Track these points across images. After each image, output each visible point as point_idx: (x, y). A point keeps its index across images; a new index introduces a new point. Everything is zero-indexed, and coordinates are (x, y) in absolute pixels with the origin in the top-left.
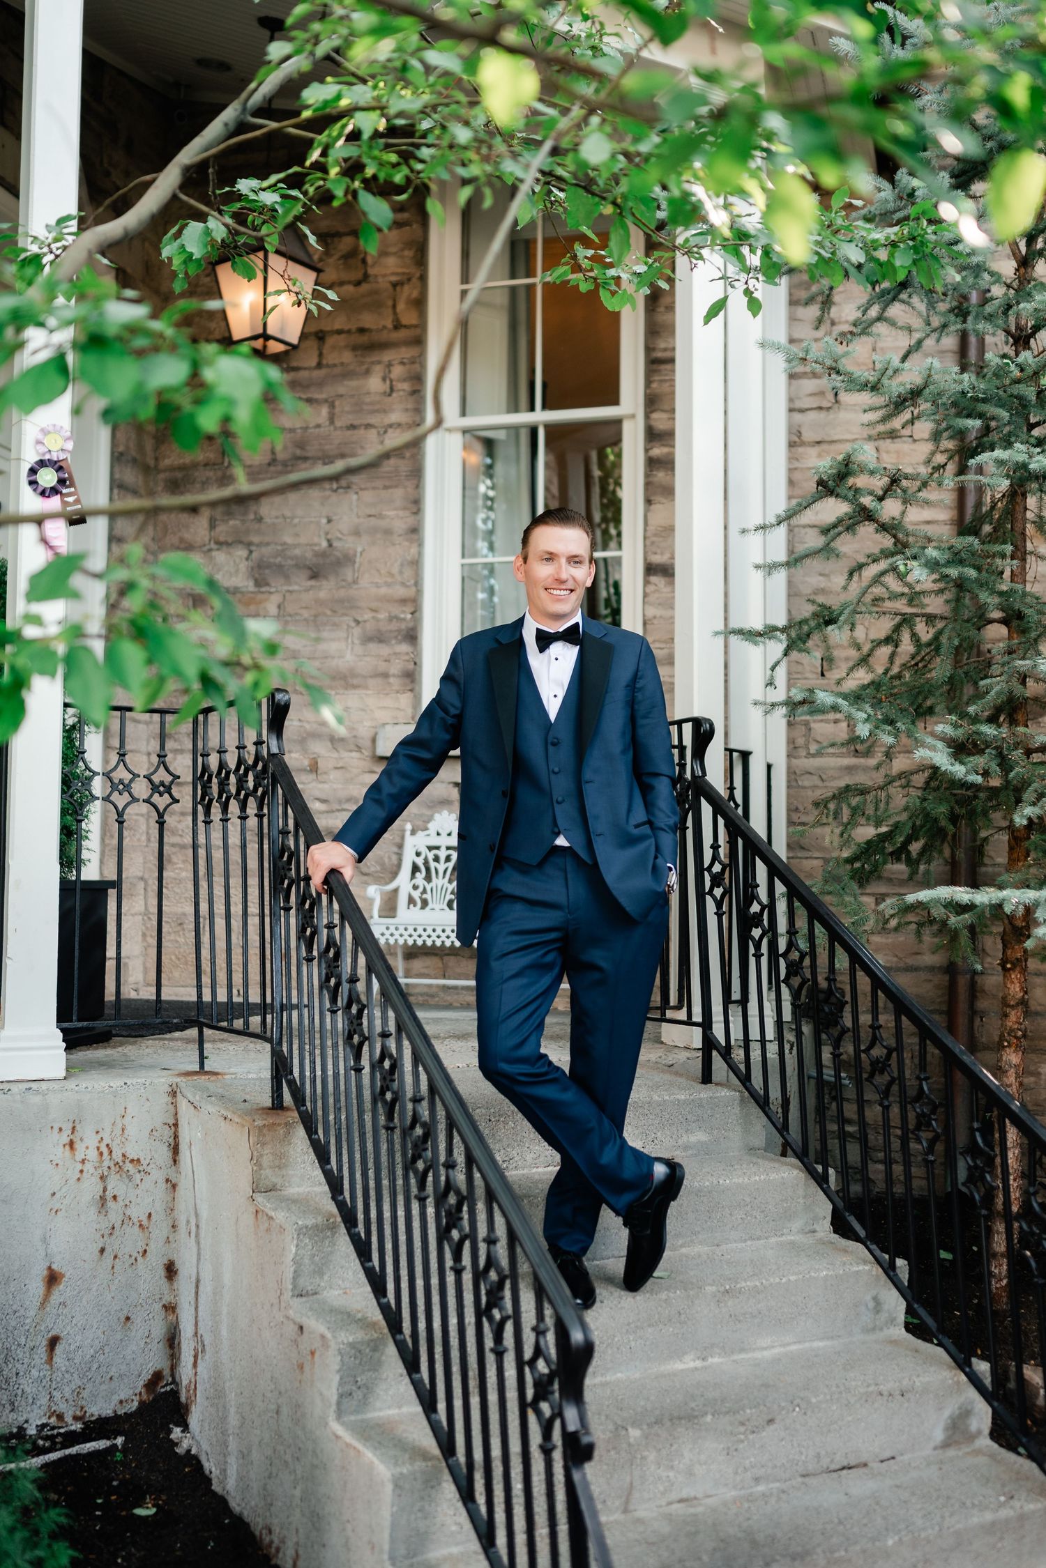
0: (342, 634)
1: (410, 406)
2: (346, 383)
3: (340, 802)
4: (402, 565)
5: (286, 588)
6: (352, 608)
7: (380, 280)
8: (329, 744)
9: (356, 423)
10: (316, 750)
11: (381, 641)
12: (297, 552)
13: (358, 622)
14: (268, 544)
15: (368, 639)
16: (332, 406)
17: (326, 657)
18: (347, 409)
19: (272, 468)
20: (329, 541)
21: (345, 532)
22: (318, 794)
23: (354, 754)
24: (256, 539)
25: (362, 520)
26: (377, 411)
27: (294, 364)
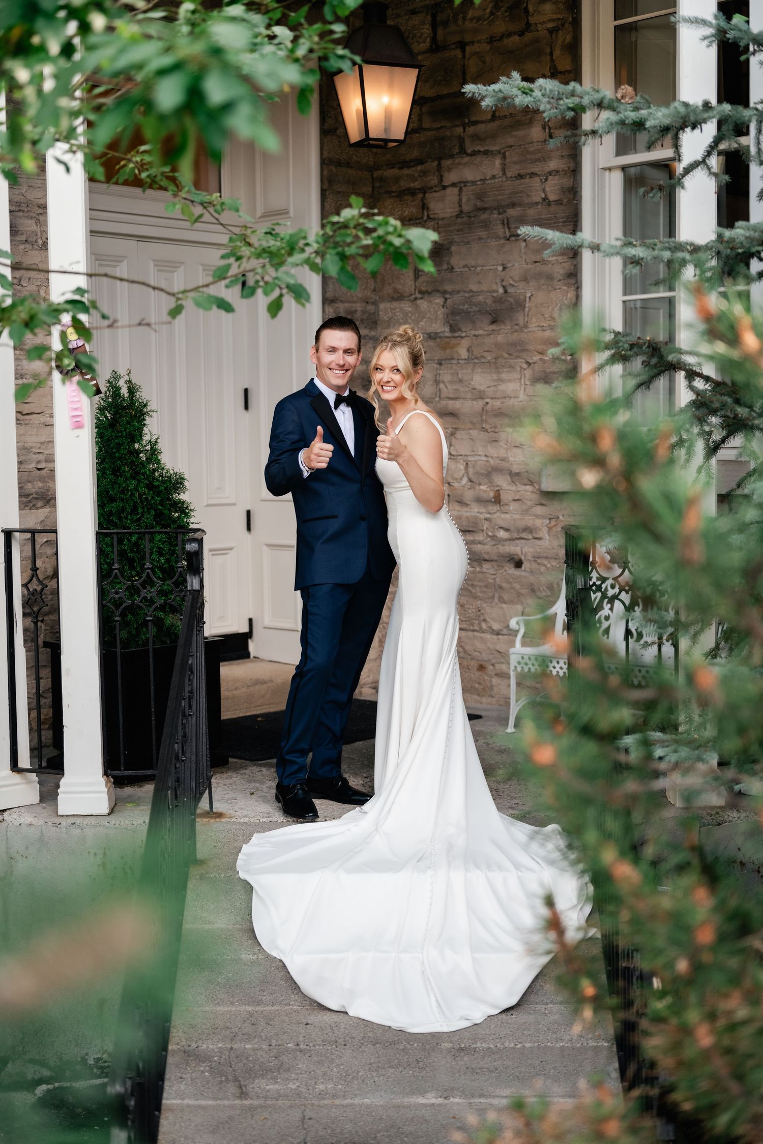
0: (516, 375)
1: (565, 153)
2: (514, 133)
3: (518, 531)
4: (560, 309)
5: (473, 332)
6: (523, 351)
7: (540, 27)
8: (509, 477)
9: (522, 172)
10: (499, 483)
11: (546, 382)
12: (481, 298)
13: (529, 364)
14: (458, 292)
15: (536, 380)
16: (504, 157)
17: (505, 397)
18: (516, 158)
19: (459, 220)
20: (504, 287)
21: (517, 278)
22: (502, 524)
23: (529, 488)
24: (449, 288)
25: (530, 266)
26: (538, 160)
27: (474, 119)
